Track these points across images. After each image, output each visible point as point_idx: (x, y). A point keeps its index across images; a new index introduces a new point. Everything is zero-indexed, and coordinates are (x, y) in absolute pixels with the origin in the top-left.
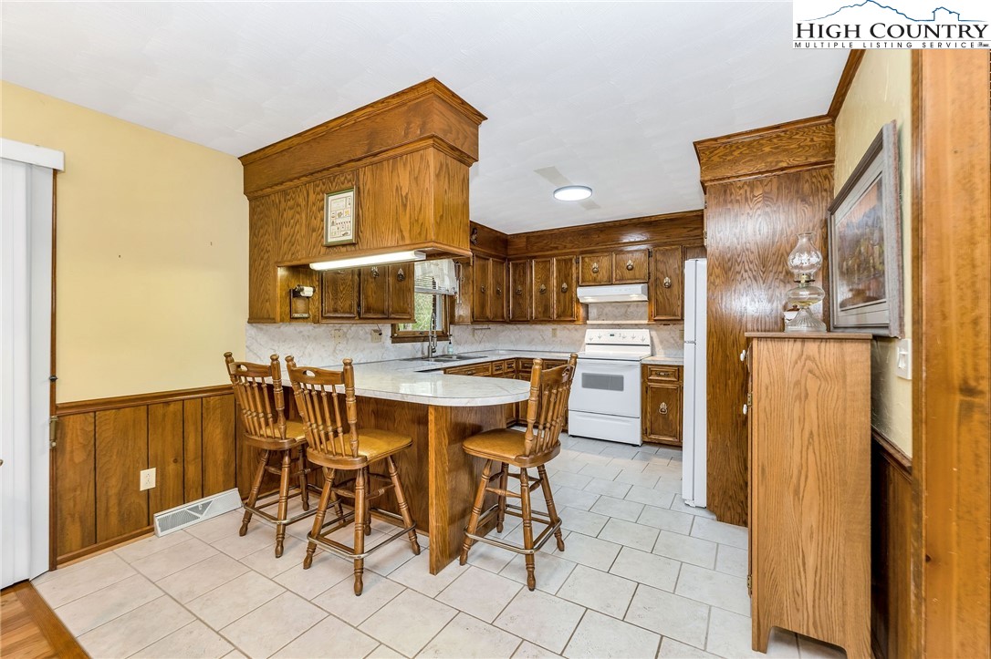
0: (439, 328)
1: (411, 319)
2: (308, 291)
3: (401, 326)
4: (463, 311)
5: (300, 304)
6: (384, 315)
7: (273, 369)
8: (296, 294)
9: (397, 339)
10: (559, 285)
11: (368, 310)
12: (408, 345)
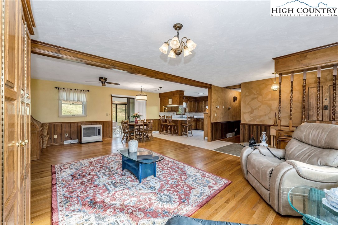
0: (183, 113)
1: (178, 112)
2: (166, 109)
3: (177, 113)
4: (187, 110)
5: (165, 110)
6: (175, 111)
7: (164, 117)
8: (165, 109)
9: (176, 115)
10: (204, 106)
11: (173, 110)
12: (178, 116)
